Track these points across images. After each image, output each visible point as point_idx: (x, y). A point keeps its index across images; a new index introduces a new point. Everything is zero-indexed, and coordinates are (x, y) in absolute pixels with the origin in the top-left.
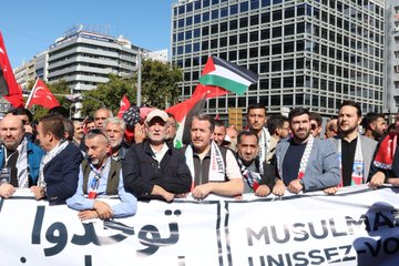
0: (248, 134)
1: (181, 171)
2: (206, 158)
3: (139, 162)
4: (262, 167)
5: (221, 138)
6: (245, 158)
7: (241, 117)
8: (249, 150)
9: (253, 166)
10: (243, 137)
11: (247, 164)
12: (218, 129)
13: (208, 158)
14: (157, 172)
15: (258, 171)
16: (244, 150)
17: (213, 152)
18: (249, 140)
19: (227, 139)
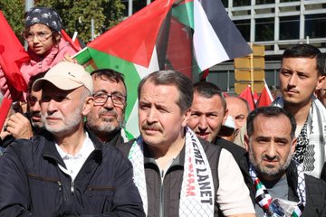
0: (271, 112)
1: (121, 197)
2: (173, 169)
3: (27, 178)
4: (302, 187)
5: (214, 122)
6: (264, 168)
7: (262, 64)
8: (272, 150)
9: (282, 186)
10: (260, 119)
11: (270, 182)
12: (203, 102)
13: (177, 168)
14: (68, 201)
15: (293, 196)
16: (260, 149)
17: (190, 154)
18: (273, 127)
19: (230, 122)
